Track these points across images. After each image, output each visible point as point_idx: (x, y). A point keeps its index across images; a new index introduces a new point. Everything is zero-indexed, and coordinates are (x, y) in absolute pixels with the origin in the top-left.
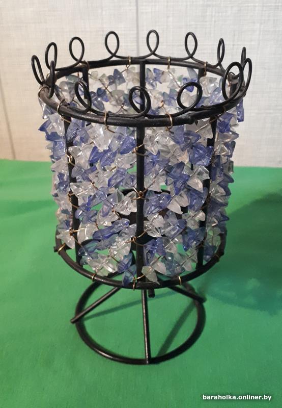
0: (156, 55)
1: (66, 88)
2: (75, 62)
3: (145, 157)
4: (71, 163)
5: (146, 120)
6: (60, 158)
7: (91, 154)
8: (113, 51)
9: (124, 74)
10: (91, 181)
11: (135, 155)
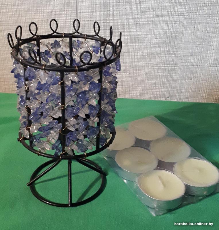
0: (78, 33)
1: (27, 50)
2: (32, 36)
3: (65, 87)
4: (27, 90)
5: (65, 69)
6: (22, 87)
7: (37, 85)
8: (54, 30)
9: (61, 43)
10: (38, 100)
11: (60, 86)
